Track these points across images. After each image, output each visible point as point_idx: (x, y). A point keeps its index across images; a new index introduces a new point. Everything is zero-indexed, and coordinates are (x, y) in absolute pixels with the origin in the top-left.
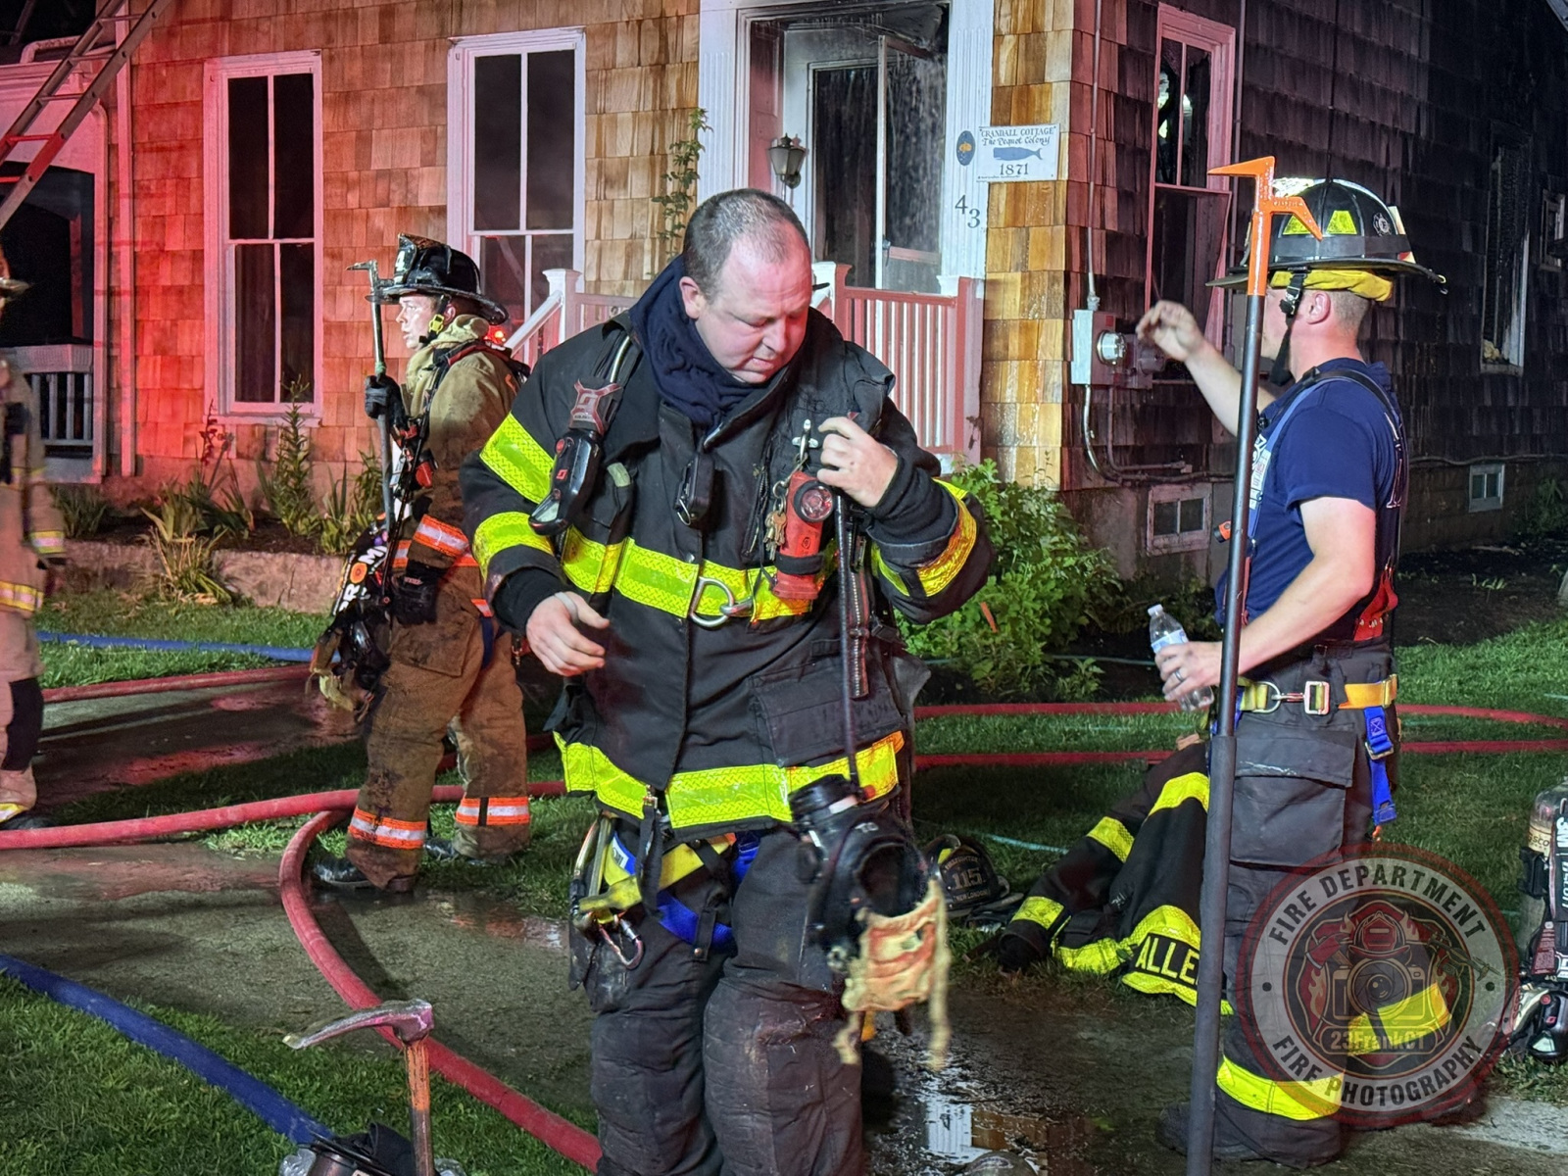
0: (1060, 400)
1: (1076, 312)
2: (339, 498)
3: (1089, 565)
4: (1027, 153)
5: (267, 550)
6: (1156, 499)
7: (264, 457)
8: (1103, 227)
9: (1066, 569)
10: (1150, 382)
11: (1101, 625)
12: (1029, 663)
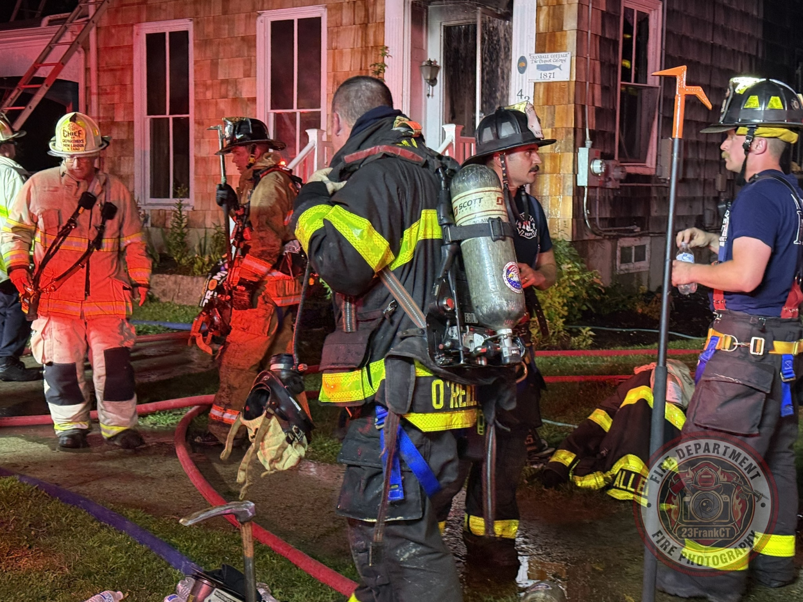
0: (571, 194)
1: (580, 149)
2: (203, 247)
3: (586, 279)
4: (555, 67)
5: (166, 273)
6: (622, 245)
7: (164, 226)
8: (593, 104)
9: (575, 281)
10: (618, 185)
11: (593, 310)
12: (557, 330)
